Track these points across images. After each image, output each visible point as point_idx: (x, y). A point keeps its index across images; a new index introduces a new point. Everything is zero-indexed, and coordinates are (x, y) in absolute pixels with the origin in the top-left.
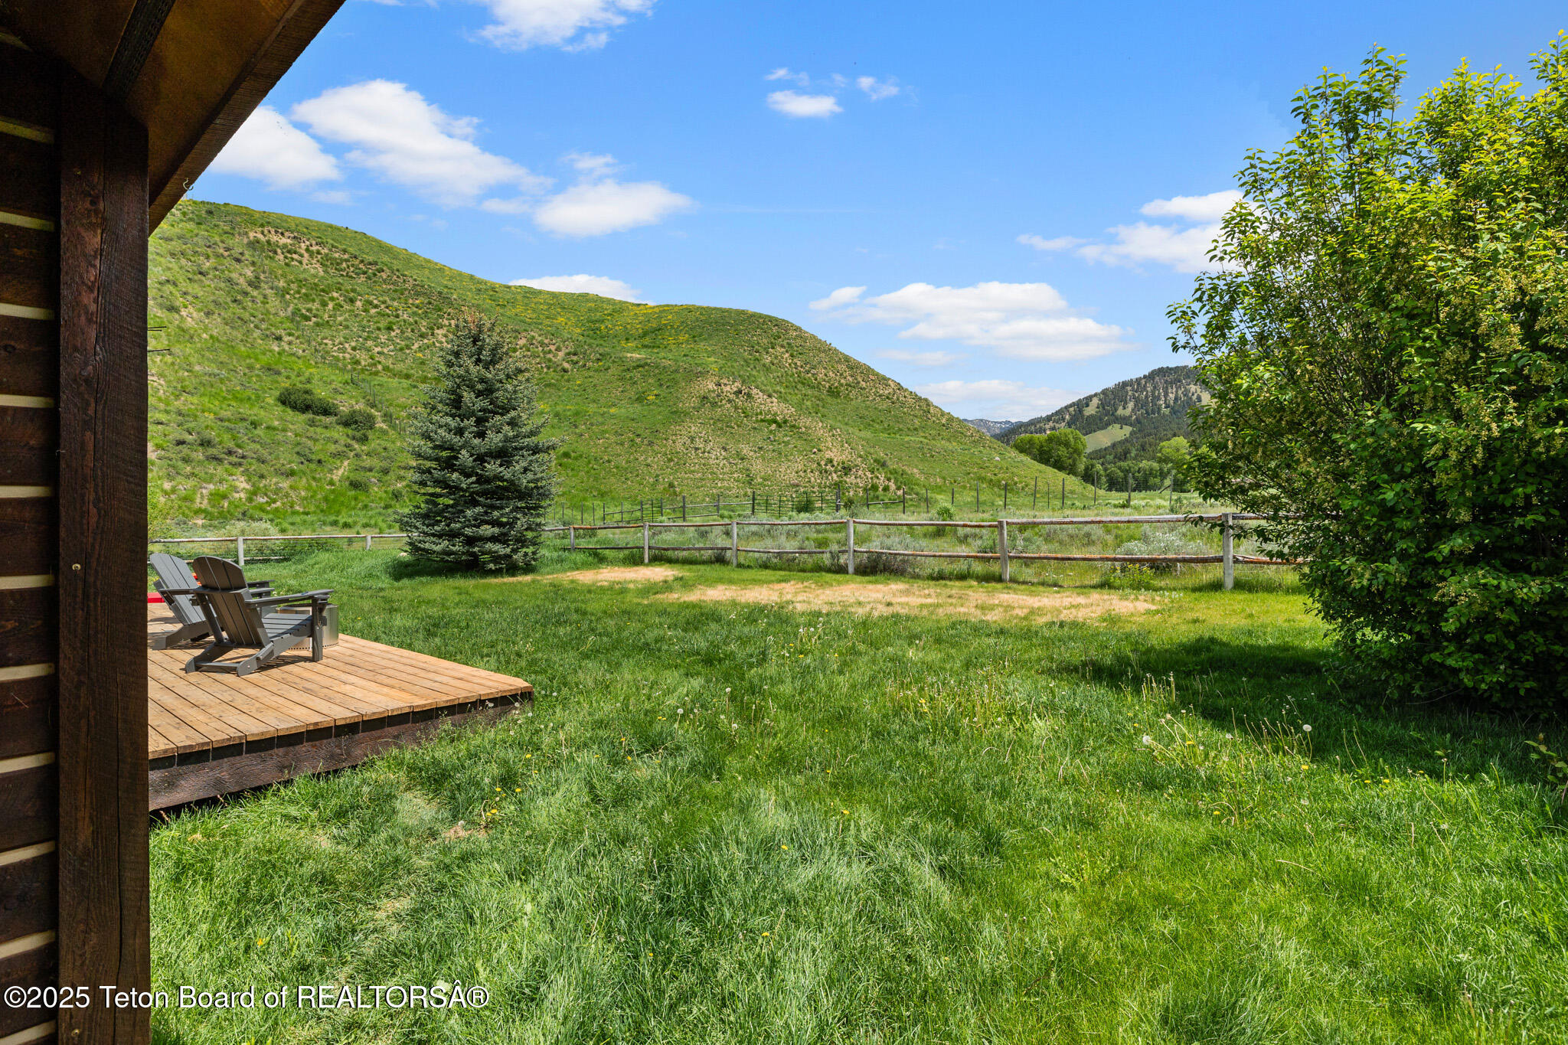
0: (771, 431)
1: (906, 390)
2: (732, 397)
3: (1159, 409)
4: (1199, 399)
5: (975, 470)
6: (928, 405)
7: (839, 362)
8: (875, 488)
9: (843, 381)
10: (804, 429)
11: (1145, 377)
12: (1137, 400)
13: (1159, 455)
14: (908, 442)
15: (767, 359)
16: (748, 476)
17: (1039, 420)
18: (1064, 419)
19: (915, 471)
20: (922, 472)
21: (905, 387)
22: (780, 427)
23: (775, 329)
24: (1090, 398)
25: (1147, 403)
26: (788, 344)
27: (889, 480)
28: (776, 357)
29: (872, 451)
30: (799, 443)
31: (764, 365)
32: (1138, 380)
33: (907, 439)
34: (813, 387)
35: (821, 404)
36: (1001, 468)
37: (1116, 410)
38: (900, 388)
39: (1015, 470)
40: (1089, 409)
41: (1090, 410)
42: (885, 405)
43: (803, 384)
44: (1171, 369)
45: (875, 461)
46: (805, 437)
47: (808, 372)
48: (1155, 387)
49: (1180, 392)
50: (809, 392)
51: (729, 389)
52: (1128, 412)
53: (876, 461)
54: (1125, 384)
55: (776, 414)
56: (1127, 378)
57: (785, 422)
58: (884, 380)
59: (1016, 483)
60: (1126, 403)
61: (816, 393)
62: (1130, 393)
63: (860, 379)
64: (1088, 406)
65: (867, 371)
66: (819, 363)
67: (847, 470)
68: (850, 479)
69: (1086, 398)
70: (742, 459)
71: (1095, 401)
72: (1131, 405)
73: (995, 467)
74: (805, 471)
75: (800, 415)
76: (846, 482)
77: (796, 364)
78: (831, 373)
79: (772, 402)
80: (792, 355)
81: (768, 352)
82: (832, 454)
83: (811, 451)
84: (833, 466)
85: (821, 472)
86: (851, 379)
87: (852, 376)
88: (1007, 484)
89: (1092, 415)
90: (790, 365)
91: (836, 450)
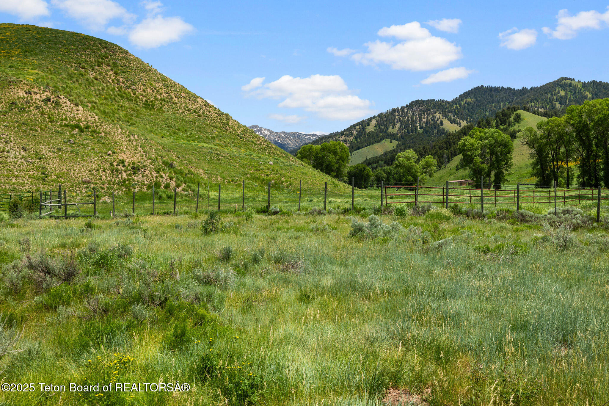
0: (72, 136)
2: (40, 104)
3: (416, 129)
4: (442, 123)
5: (252, 172)
6: (228, 119)
7: (157, 81)
8: (157, 185)
9: (158, 97)
10: (103, 134)
11: (407, 106)
12: (401, 122)
13: (396, 162)
14: (201, 148)
15: (92, 75)
16: (43, 173)
18: (352, 134)
19: (201, 171)
22: (82, 131)
23: (103, 51)
24: (370, 120)
25: (408, 124)
26: (114, 63)
27: (171, 178)
28: (100, 74)
29: (164, 154)
30: (96, 146)
31: (87, 80)
32: (403, 108)
33: (202, 145)
34: (131, 100)
36: (273, 170)
37: (388, 129)
38: (207, 104)
39: (283, 172)
40: (370, 127)
41: (370, 129)
42: (191, 117)
43: (122, 97)
44: (424, 101)
45: (164, 162)
46: (103, 141)
47: (128, 88)
48: (413, 114)
49: (429, 118)
50: (127, 104)
51: (38, 97)
52: (395, 131)
54: (394, 111)
55: (80, 121)
56: (395, 107)
57: (87, 127)
58: (193, 98)
59: (282, 182)
60: (394, 124)
61: (132, 105)
62: (397, 117)
63: (173, 96)
64: (368, 125)
65: (180, 91)
66: (140, 80)
67: (136, 170)
68: (138, 178)
69: (368, 119)
70: (40, 158)
71: (374, 122)
72: (397, 126)
73: (269, 169)
74: (98, 170)
75: (102, 122)
76: (133, 180)
77: (118, 80)
78: (149, 90)
79: (78, 110)
80: (116, 73)
81: (93, 69)
82: (125, 156)
83: (106, 153)
84: (124, 166)
85: (112, 172)
86: (165, 96)
87: (167, 93)
88: (276, 183)
89: (372, 132)
90: (113, 81)
91: (129, 153)
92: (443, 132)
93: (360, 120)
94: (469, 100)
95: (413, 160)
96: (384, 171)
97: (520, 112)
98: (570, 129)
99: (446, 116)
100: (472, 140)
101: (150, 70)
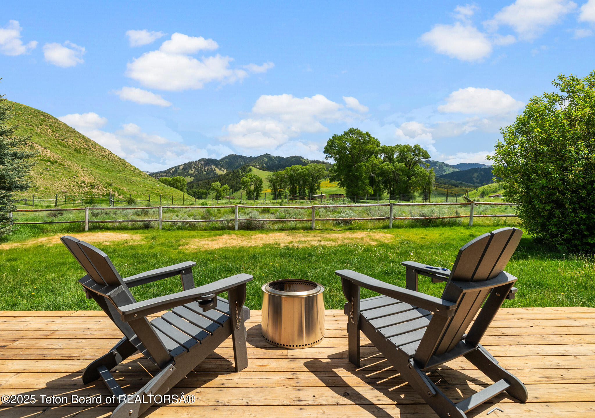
0: (47, 166)
1: (114, 154)
3: (203, 172)
4: (215, 170)
5: (150, 189)
6: (125, 162)
7: (79, 138)
9: (82, 147)
10: (67, 166)
11: (198, 161)
12: (196, 168)
14: (119, 176)
15: (38, 131)
17: (161, 172)
19: (124, 188)
20: (127, 189)
21: (113, 153)
22: (53, 164)
23: (41, 117)
24: (180, 166)
25: (199, 170)
26: (50, 125)
27: (114, 191)
28: (43, 130)
29: (104, 179)
30: (65, 172)
32: (196, 161)
33: (118, 175)
34: (66, 147)
35: (72, 156)
37: (189, 171)
39: (165, 190)
42: (105, 160)
43: (61, 145)
46: (68, 170)
47: (63, 140)
48: (201, 165)
49: (209, 167)
50: (64, 149)
52: (192, 172)
53: (106, 183)
54: (192, 162)
55: (49, 157)
56: (192, 161)
57: (56, 162)
58: (103, 149)
59: (166, 195)
60: (192, 169)
61: (69, 151)
62: (193, 166)
63: (91, 147)
64: (179, 169)
65: (95, 145)
66: (69, 137)
67: (93, 186)
68: (95, 191)
69: (178, 166)
71: (182, 167)
72: (194, 170)
73: (158, 188)
74: (70, 186)
75: (64, 159)
76: (93, 192)
77: (55, 135)
78: (75, 142)
79: (47, 152)
80: (53, 131)
81: (38, 127)
82: (84, 179)
83: (72, 177)
84: (85, 184)
85: (79, 187)
86: (86, 146)
87: (87, 145)
88: (163, 195)
89: (180, 172)
90: (52, 135)
91: (86, 177)
92: (215, 174)
93: (174, 166)
94: (227, 160)
95: (219, 187)
96: (192, 191)
97: (251, 167)
98: (286, 176)
99: (217, 167)
100: (247, 179)
101: (74, 131)
